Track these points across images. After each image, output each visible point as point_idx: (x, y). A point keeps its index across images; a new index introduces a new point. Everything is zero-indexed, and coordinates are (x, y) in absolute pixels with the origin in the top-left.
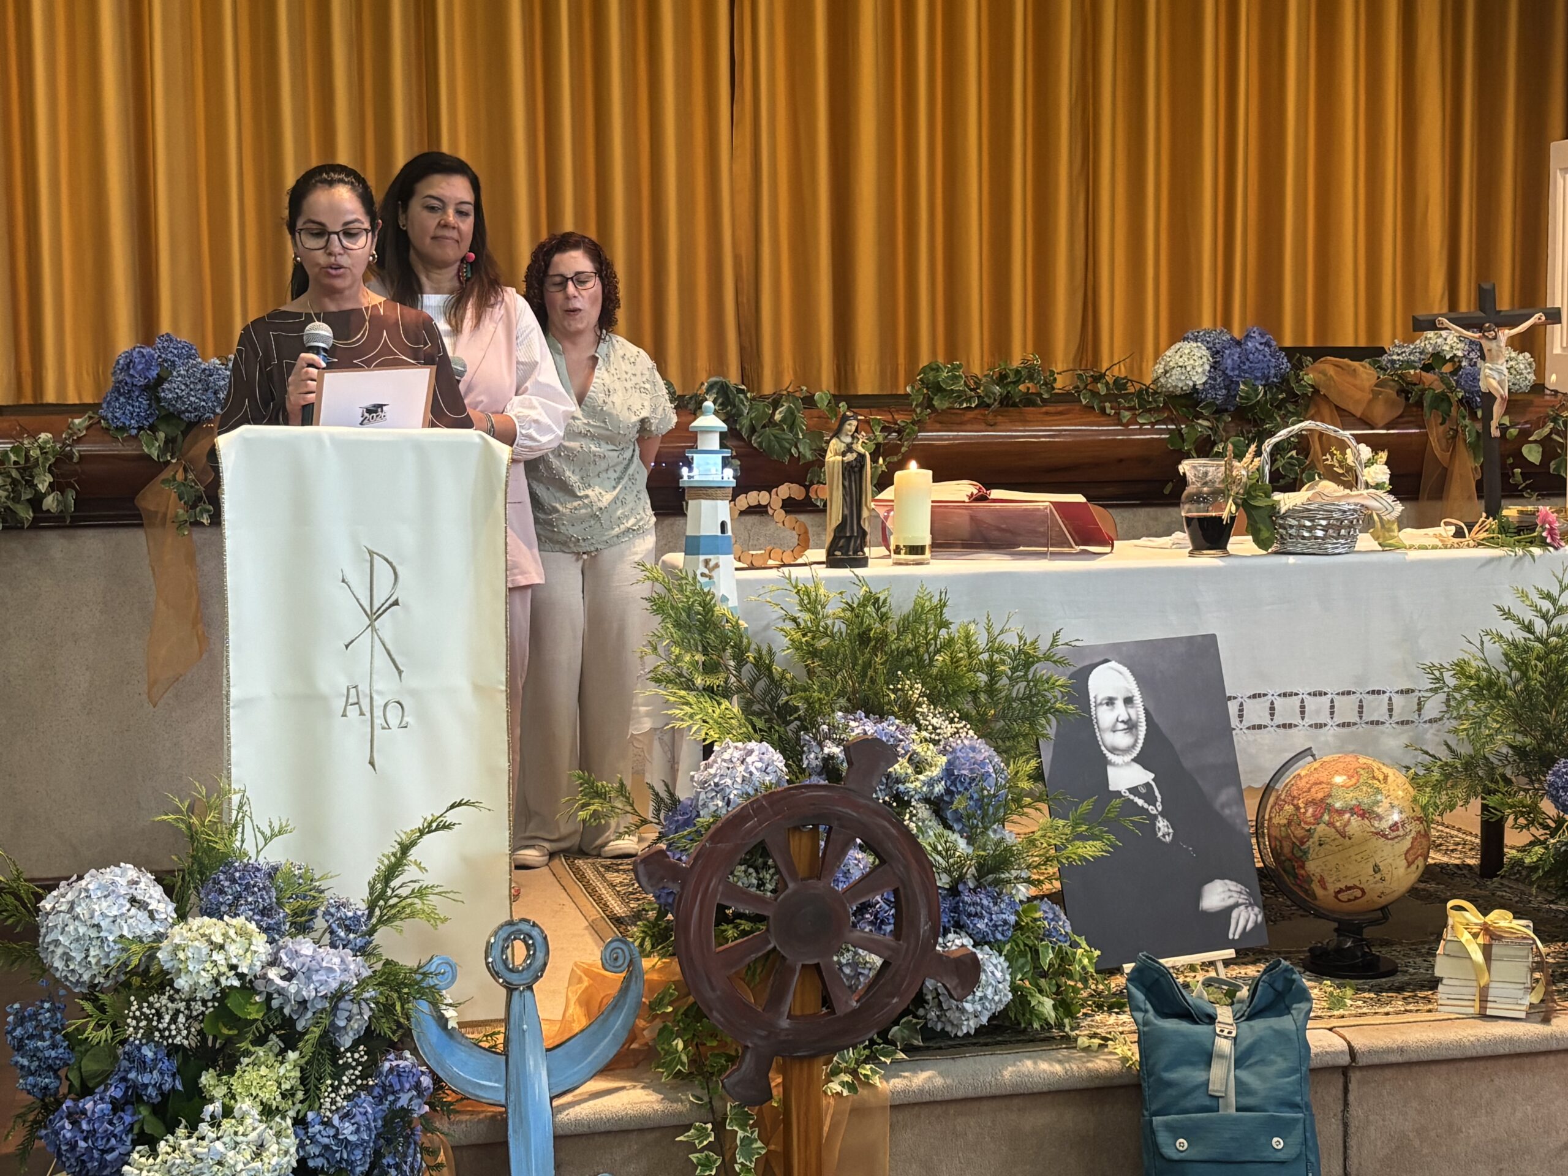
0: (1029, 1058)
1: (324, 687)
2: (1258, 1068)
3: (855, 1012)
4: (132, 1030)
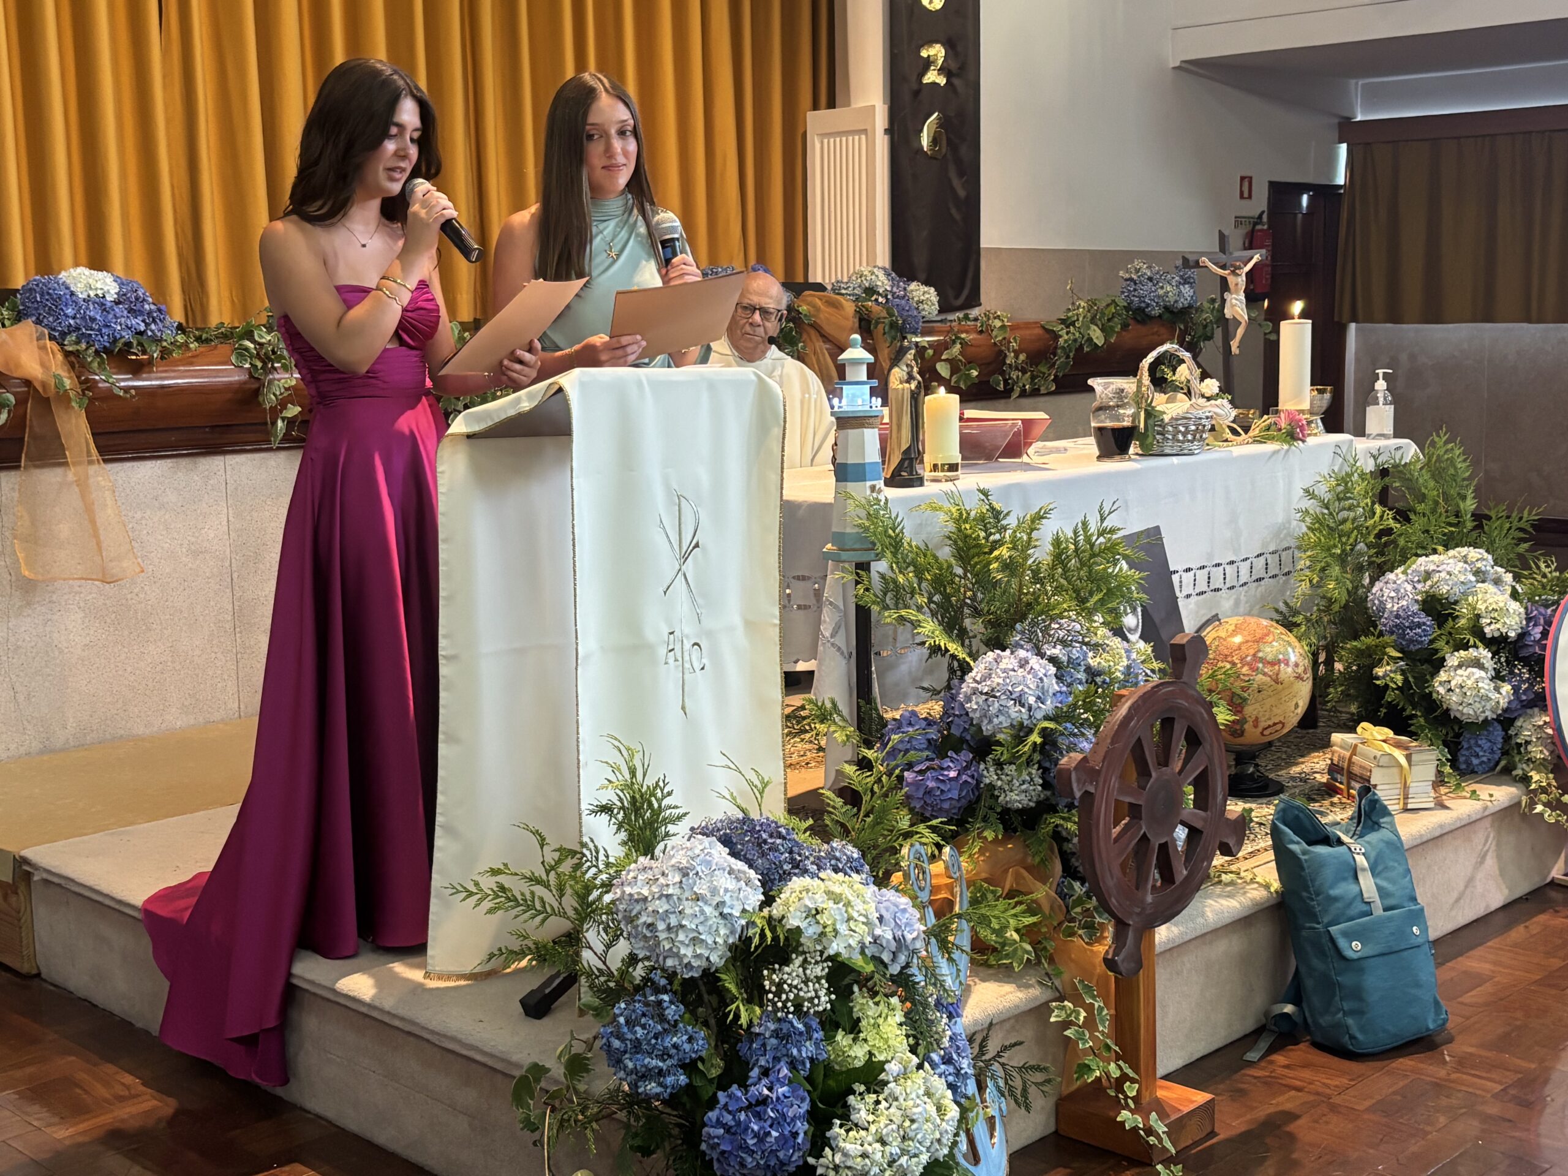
1: (650, 636)
2: (1384, 875)
3: (1187, 878)
4: (780, 1004)
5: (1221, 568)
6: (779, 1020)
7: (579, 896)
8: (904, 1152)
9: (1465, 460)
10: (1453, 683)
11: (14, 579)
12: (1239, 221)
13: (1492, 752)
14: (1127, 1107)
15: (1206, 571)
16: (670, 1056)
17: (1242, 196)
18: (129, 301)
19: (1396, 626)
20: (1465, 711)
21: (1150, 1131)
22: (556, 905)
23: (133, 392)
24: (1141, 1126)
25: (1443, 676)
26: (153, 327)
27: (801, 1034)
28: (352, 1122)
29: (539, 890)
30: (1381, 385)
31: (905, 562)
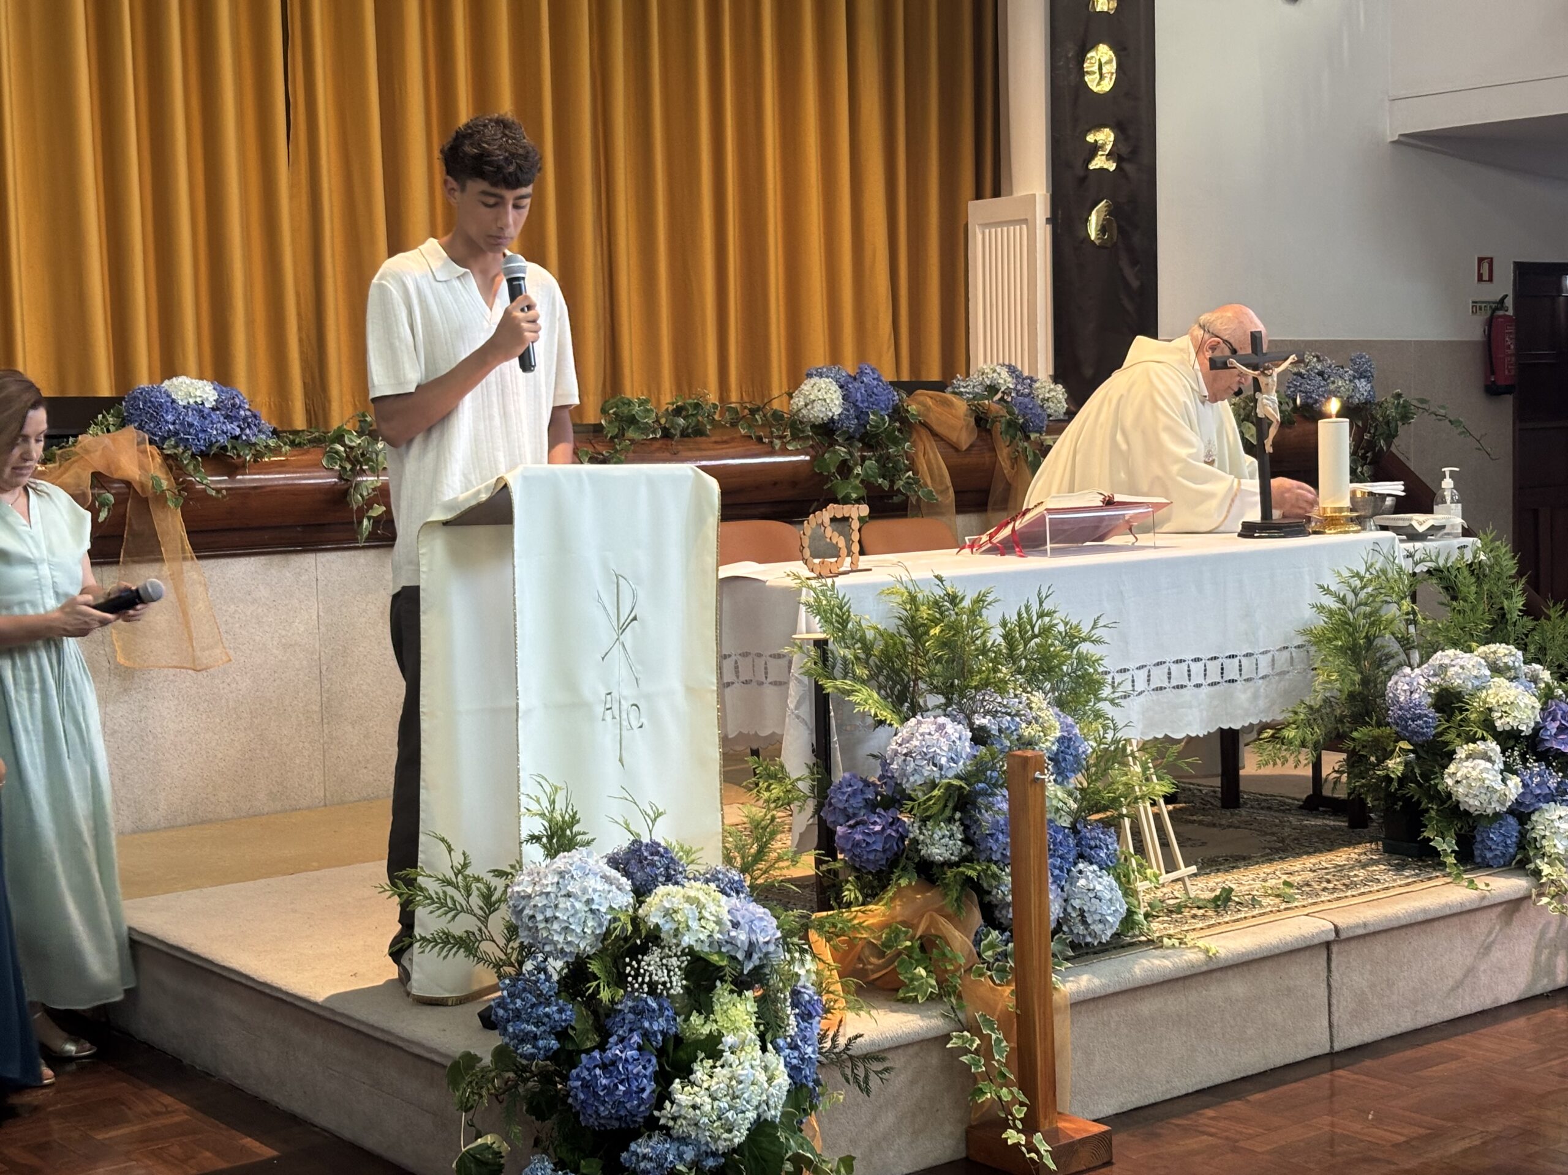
0: (1143, 958)
4: (636, 986)
5: (1236, 660)
6: (635, 999)
7: (484, 897)
8: (731, 1108)
9: (1514, 557)
10: (1459, 774)
11: (112, 667)
12: (1477, 306)
13: (1507, 846)
14: (1015, 1127)
15: (1218, 663)
16: (544, 1024)
17: (1480, 279)
18: (228, 409)
19: (1400, 717)
20: (1471, 802)
21: (1032, 1148)
22: (464, 903)
23: (224, 492)
24: (1023, 1143)
25: (1452, 768)
26: (247, 431)
27: (654, 1010)
28: (348, 1131)
29: (450, 890)
30: (1448, 483)
31: (853, 638)
